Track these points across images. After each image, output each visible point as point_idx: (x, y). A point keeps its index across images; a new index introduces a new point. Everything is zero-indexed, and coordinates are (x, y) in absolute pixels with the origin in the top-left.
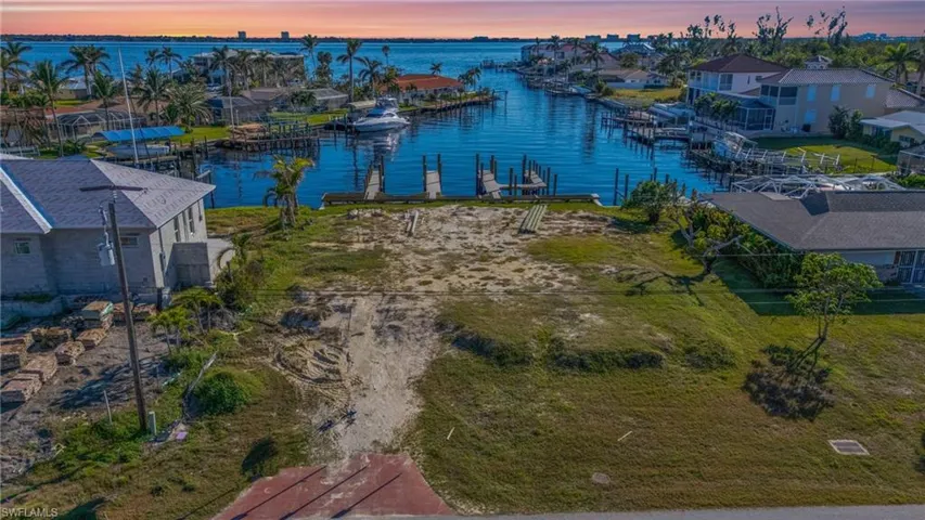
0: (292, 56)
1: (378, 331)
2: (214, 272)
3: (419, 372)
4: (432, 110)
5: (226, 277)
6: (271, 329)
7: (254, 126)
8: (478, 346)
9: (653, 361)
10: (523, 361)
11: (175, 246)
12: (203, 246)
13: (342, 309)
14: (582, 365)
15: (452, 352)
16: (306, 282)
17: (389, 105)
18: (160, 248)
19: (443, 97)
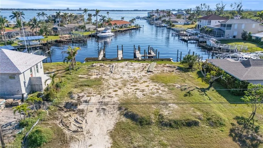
0: (81, 15)
1: (98, 110)
2: (44, 87)
3: (111, 127)
4: (121, 31)
5: (47, 89)
6: (61, 109)
7: (67, 35)
8: (132, 117)
9: (196, 124)
10: (149, 124)
11: (30, 78)
12: (40, 78)
13: (86, 102)
14: (170, 125)
15: (124, 119)
16: (75, 90)
17: (108, 29)
18: (24, 79)
19: (125, 27)
